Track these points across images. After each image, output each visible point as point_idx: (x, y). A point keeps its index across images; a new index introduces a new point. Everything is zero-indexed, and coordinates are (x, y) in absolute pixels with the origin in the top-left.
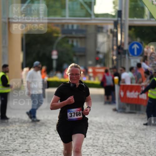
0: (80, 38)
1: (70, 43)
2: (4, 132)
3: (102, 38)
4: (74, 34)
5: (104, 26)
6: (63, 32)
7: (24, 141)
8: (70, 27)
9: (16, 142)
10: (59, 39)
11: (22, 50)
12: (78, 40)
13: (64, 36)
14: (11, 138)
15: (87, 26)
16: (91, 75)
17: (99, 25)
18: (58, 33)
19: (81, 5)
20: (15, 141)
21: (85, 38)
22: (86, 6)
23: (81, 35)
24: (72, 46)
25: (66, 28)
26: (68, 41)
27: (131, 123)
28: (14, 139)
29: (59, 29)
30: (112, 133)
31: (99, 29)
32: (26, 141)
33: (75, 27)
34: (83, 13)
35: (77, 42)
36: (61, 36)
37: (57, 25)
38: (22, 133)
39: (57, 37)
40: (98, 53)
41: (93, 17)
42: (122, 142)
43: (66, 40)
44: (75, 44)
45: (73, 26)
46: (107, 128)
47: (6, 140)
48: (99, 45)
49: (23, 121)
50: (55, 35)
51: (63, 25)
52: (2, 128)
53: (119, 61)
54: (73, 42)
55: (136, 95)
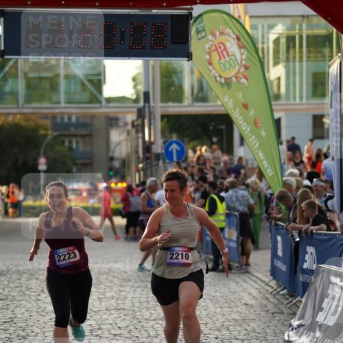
0: (83, 136)
1: (67, 144)
3: (116, 136)
4: (73, 130)
5: (120, 116)
6: (55, 127)
8: (66, 120)
10: (49, 138)
12: (80, 140)
13: (56, 133)
15: (92, 117)
18: (45, 129)
19: (83, 84)
21: (90, 135)
23: (84, 132)
24: (71, 149)
25: (59, 120)
26: (63, 142)
29: (47, 123)
31: (113, 121)
33: (74, 120)
34: (86, 96)
35: (77, 142)
36: (51, 134)
37: (45, 116)
39: (45, 136)
40: (112, 159)
43: (59, 140)
44: (74, 145)
45: (70, 118)
48: (112, 147)
50: (42, 132)
51: (54, 117)
54: (70, 142)
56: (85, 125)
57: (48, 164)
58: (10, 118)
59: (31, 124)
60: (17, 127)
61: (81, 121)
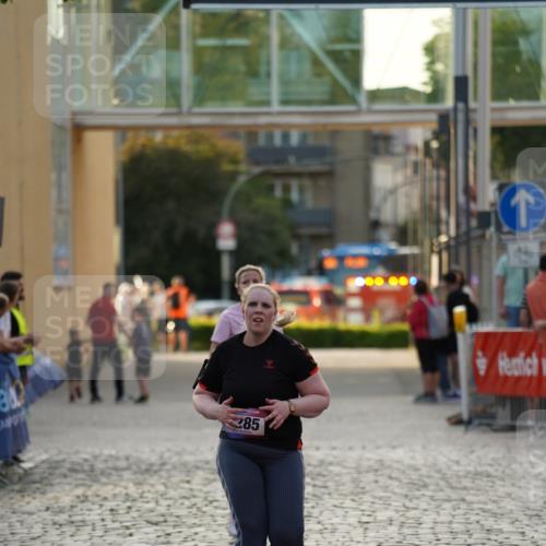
0: (314, 175)
1: (278, 193)
3: (385, 175)
4: (293, 163)
5: (395, 131)
6: (256, 156)
8: (278, 141)
10: (242, 179)
12: (307, 183)
13: (257, 170)
15: (335, 133)
17: (377, 130)
18: (235, 161)
19: (316, 62)
21: (329, 174)
23: (316, 166)
24: (287, 203)
25: (262, 141)
26: (271, 189)
29: (238, 147)
31: (378, 143)
33: (295, 139)
34: (320, 89)
35: (301, 190)
36: (246, 171)
37: (233, 132)
39: (234, 175)
40: (376, 225)
43: (262, 183)
44: (295, 196)
45: (286, 136)
48: (377, 198)
50: (227, 167)
51: (252, 134)
54: (287, 189)
56: (319, 152)
57: (238, 236)
58: (159, 137)
59: (204, 149)
60: (173, 156)
61: (311, 142)
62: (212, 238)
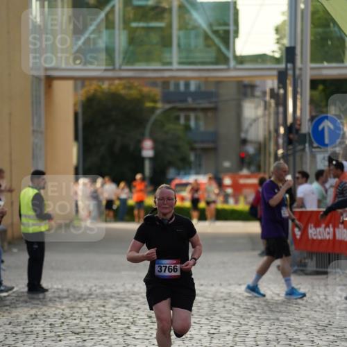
0: (205, 110)
1: (182, 121)
2: (36, 321)
3: (251, 110)
4: (190, 102)
5: (258, 82)
6: (167, 98)
7: (80, 340)
8: (182, 88)
9: (63, 343)
10: (158, 112)
11: (76, 138)
12: (201, 115)
13: (168, 106)
14: (53, 334)
15: (219, 83)
16: (229, 191)
17: (246, 81)
18: (155, 101)
19: (207, 37)
20: (60, 341)
21: (215, 109)
22: (217, 41)
23: (207, 105)
24: (187, 128)
25: (172, 88)
26: (178, 118)
27: (319, 296)
28: (59, 336)
29: (157, 91)
30: (278, 319)
31: (246, 89)
32: (85, 341)
33: (193, 88)
34: (212, 54)
35: (197, 119)
36: (161, 107)
37: (153, 82)
38: (77, 321)
39: (153, 110)
40: (244, 142)
41: (232, 63)
42: (299, 340)
43: (171, 115)
44: (192, 124)
45: (187, 85)
46: (266, 308)
47: (40, 339)
48: (245, 125)
49: (77, 296)
50: (149, 104)
51: (166, 83)
52: (33, 312)
53: (291, 159)
54: (187, 119)
55: (329, 233)
56: (208, 95)
57: (155, 148)
58: (105, 86)
59: (134, 93)
60: (114, 96)
61: (203, 89)
62: (139, 149)
